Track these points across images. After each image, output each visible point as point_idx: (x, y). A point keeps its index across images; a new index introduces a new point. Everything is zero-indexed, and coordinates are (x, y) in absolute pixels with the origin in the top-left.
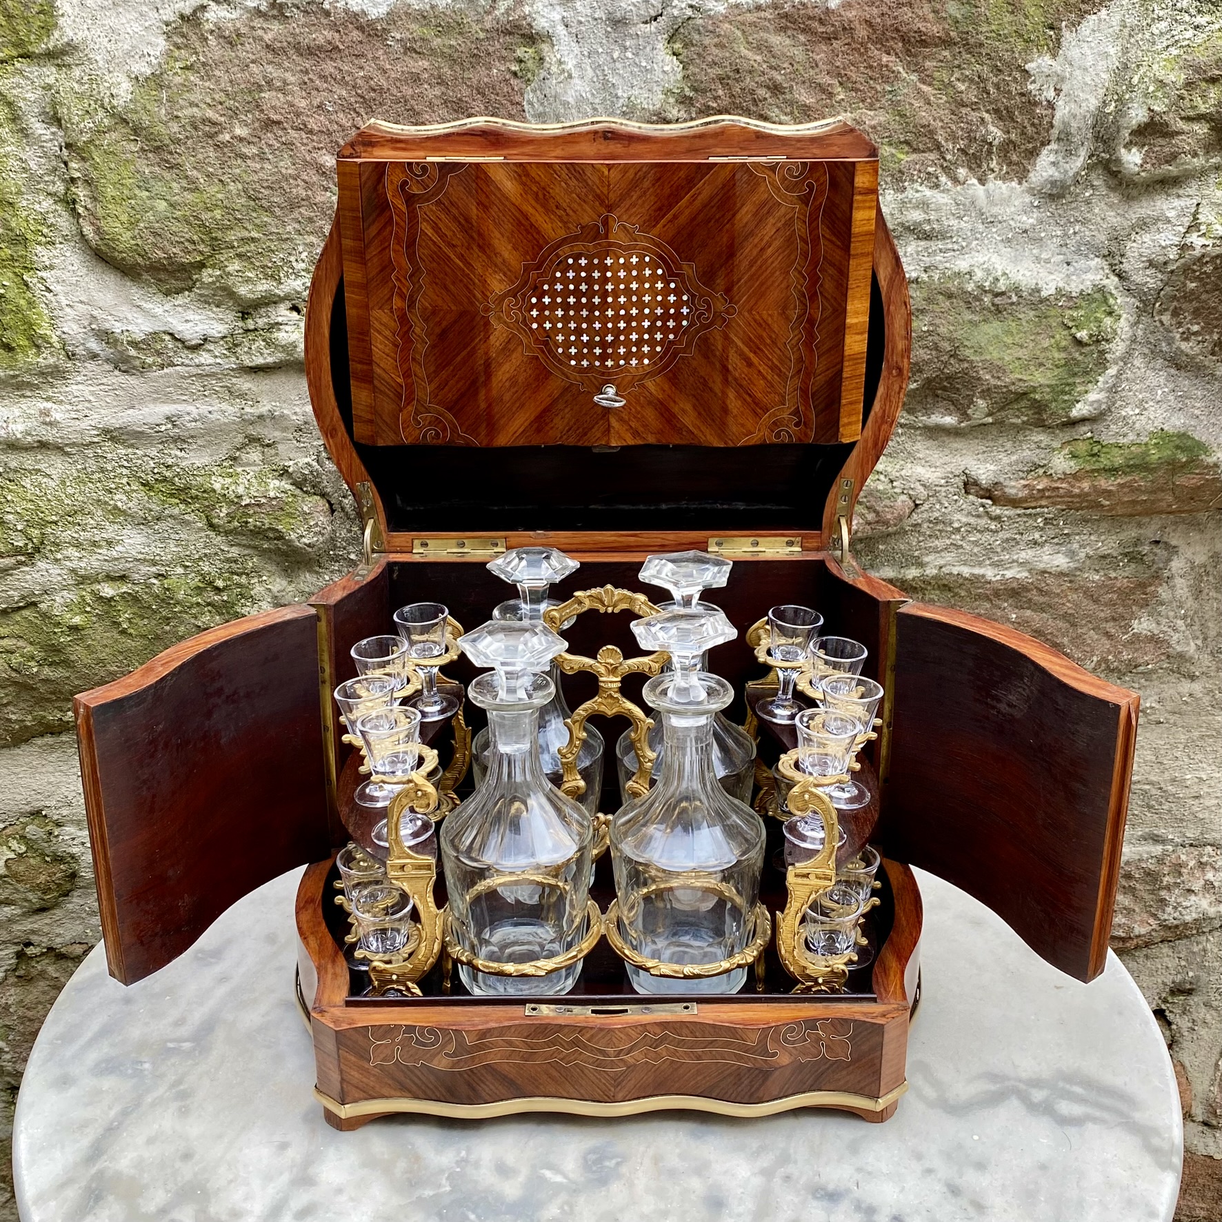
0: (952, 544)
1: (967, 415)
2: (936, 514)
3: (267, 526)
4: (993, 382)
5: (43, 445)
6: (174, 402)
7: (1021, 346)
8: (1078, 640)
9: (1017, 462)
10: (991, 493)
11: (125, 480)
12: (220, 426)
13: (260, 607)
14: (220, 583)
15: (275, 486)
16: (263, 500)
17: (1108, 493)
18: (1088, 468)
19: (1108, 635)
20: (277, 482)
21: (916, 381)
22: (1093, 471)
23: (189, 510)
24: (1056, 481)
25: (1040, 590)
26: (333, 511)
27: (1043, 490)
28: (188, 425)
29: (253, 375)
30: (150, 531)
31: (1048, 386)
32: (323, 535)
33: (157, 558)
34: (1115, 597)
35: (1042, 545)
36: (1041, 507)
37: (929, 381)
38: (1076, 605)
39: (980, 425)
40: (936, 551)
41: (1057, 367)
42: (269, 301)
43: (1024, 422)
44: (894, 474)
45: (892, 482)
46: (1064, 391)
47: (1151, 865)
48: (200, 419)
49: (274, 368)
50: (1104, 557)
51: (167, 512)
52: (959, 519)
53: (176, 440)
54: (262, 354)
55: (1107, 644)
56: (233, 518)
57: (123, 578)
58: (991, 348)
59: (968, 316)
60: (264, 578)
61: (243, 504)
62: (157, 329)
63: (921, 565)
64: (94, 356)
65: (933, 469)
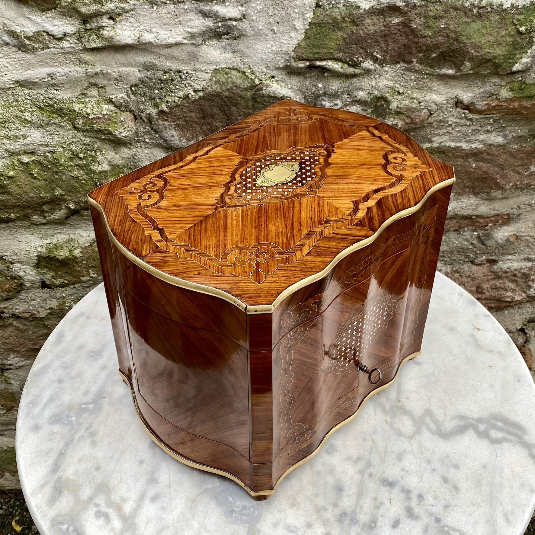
0: (447, 132)
1: (461, 70)
2: (441, 118)
3: (103, 128)
4: (475, 54)
6: (51, 66)
7: (491, 35)
8: (504, 176)
9: (483, 92)
10: (469, 107)
11: (29, 106)
12: (76, 78)
13: (102, 166)
14: (81, 155)
15: (106, 108)
16: (101, 116)
17: (526, 108)
18: (518, 96)
19: (518, 173)
20: (106, 106)
21: (436, 53)
22: (520, 97)
23: (63, 120)
24: (501, 102)
25: (488, 154)
26: (136, 119)
27: (495, 106)
28: (59, 78)
29: (91, 52)
30: (44, 131)
31: (503, 55)
32: (132, 131)
33: (49, 143)
34: (524, 155)
35: (491, 132)
36: (493, 114)
37: (442, 53)
38: (505, 160)
39: (466, 74)
40: (439, 135)
41: (508, 45)
42: (98, 15)
43: (488, 73)
44: (422, 99)
45: (420, 103)
46: (511, 57)
47: (526, 271)
48: (66, 75)
49: (102, 49)
50: (521, 137)
51: (52, 121)
52: (452, 120)
53: (53, 85)
54: (95, 42)
55: (518, 177)
56: (86, 125)
57: (33, 153)
58: (475, 36)
59: (465, 19)
60: (103, 152)
61: (90, 118)
62: (39, 30)
63: (430, 141)
65: (441, 96)
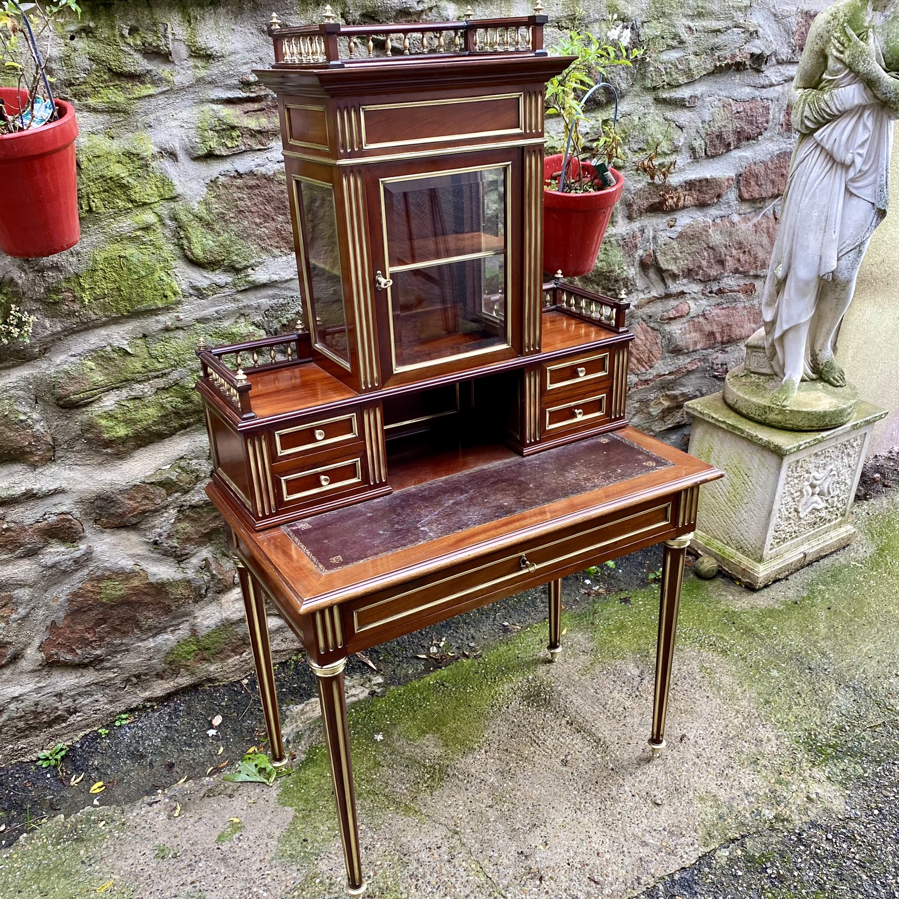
5: (177, 328)
64: (191, 295)
